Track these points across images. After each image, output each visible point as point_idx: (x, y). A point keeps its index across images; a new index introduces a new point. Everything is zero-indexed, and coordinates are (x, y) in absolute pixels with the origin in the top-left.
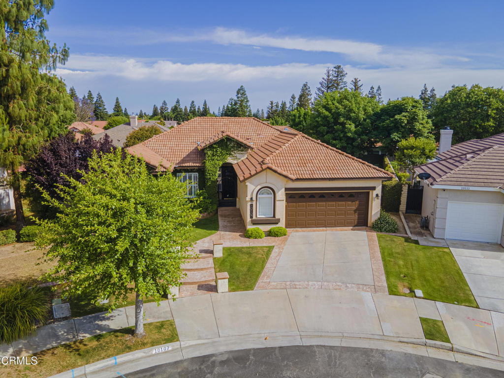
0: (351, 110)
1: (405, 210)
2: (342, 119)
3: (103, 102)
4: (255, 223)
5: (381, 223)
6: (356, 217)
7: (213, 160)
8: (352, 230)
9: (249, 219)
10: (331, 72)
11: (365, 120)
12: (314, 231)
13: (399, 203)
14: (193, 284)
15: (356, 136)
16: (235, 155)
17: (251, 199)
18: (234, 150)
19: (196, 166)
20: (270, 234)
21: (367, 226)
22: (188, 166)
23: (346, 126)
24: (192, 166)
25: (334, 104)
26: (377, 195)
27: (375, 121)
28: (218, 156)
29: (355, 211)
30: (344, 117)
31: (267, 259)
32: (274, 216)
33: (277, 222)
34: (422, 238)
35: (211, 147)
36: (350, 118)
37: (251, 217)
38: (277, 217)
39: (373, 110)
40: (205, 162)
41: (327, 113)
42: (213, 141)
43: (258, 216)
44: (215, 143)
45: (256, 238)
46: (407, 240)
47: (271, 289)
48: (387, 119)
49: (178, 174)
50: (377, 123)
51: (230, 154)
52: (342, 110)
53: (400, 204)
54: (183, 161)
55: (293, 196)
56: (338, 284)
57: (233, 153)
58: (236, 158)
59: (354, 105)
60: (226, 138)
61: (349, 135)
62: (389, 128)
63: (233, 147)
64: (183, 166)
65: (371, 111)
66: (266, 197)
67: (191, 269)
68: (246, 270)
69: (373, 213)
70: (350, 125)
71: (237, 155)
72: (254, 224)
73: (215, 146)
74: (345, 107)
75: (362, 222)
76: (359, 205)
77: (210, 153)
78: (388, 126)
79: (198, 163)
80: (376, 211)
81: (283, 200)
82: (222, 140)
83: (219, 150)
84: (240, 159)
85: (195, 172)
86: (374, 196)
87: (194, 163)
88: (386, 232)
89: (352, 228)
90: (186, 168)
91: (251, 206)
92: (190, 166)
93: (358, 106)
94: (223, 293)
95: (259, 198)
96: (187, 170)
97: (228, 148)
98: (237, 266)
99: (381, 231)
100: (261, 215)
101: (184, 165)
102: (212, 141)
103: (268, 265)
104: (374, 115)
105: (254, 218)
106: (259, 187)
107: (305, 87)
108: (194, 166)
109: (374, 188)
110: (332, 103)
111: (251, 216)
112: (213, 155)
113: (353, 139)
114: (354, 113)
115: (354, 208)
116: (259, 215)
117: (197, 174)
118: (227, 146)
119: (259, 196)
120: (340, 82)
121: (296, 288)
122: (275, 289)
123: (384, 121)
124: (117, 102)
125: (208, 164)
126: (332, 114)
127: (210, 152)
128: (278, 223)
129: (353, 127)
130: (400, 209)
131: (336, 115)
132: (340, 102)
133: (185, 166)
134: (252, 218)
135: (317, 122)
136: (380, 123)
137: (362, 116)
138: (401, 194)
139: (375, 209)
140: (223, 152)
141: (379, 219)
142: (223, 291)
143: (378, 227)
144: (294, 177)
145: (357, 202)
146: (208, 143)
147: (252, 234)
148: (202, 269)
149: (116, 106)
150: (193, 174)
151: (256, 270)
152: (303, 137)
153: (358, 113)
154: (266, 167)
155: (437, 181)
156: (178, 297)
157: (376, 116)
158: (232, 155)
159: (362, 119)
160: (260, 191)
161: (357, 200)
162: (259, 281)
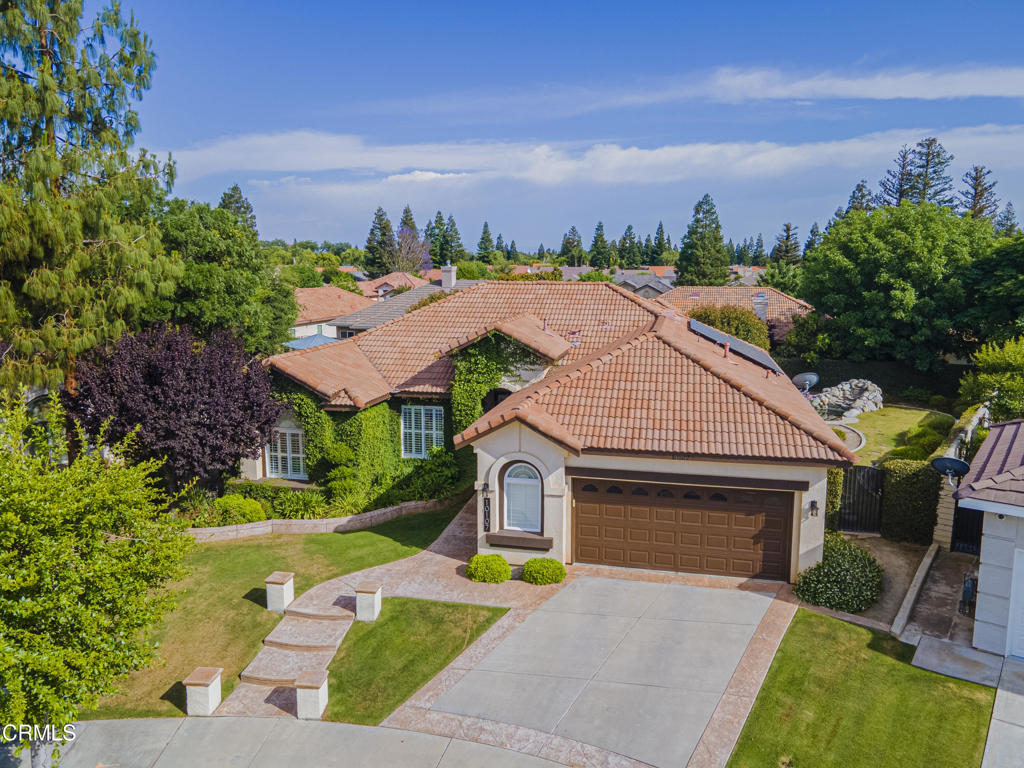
0: (909, 254)
1: (949, 540)
2: (884, 277)
4: (496, 542)
5: (819, 582)
6: (758, 552)
7: (469, 381)
8: (741, 587)
9: (481, 534)
11: (946, 278)
12: (640, 578)
13: (933, 520)
14: (266, 684)
15: (920, 319)
16: (518, 373)
17: (486, 486)
18: (516, 362)
19: (436, 393)
20: (522, 575)
21: (787, 578)
22: (418, 393)
23: (893, 293)
24: (427, 393)
25: (866, 240)
26: (813, 505)
27: (977, 282)
28: (480, 373)
29: (756, 539)
30: (889, 271)
31: (470, 642)
32: (541, 533)
33: (545, 546)
34: (936, 642)
35: (464, 352)
36: (905, 275)
37: (487, 529)
38: (547, 535)
39: (972, 255)
40: (452, 385)
41: (846, 262)
42: (466, 341)
43: (506, 527)
44: (473, 346)
45: (484, 581)
46: (881, 642)
47: (418, 731)
48: (1012, 277)
49: (403, 407)
50: (982, 286)
51: (506, 370)
52: (885, 253)
53: (935, 523)
54: (415, 381)
55: (588, 486)
56: (590, 749)
57: (512, 368)
58: (519, 379)
59: (919, 242)
60: (494, 335)
61: (900, 315)
62: (1012, 300)
63: (513, 354)
64: (409, 392)
65: (967, 256)
66: (526, 486)
68: (399, 665)
69: (801, 552)
70: (903, 290)
71: (522, 372)
72: (492, 545)
73: (471, 351)
74: (895, 246)
75: (773, 568)
76: (768, 523)
77: (462, 365)
78: (1009, 296)
79: (437, 386)
80: (811, 547)
81: (561, 496)
82: (485, 340)
83: (483, 360)
84: (527, 382)
85: (435, 404)
86: (806, 505)
87: (433, 386)
88: (831, 607)
89: (743, 580)
90: (415, 396)
91: (487, 502)
92: (422, 393)
93: (930, 244)
94: (307, 719)
95: (509, 485)
96: (417, 400)
97: (502, 357)
98: (387, 653)
99: (816, 604)
100: (514, 525)
101: (412, 390)
102: (463, 341)
103: (460, 661)
104: (975, 265)
105: (495, 529)
106: (503, 461)
107: (860, 190)
108: (432, 393)
109: (804, 486)
110: (863, 237)
111: (485, 527)
112: (470, 371)
113: (913, 327)
114: (919, 260)
115: (753, 530)
116: (509, 525)
117: (442, 408)
118: (499, 353)
119: (507, 480)
121: (476, 741)
122: (428, 732)
123: (1000, 281)
124: (486, 231)
125: (459, 392)
126: (857, 264)
127: (463, 363)
128: (547, 550)
129: (910, 297)
130: (935, 537)
131: (870, 269)
132: (881, 235)
133: (414, 393)
134: (489, 530)
135: (821, 282)
136: (989, 288)
137: (939, 268)
138: (937, 496)
139: (809, 540)
140: (493, 365)
141: (819, 568)
142: (309, 716)
143: (808, 591)
144: (579, 444)
145: (762, 518)
146: (455, 344)
147: (476, 569)
148: (309, 648)
149: (483, 239)
150: (434, 409)
151: (423, 669)
152: (659, 338)
153: (930, 260)
154: (513, 416)
155: (973, 489)
156: (210, 713)
157: (982, 269)
158: (509, 371)
159: (940, 276)
160: (510, 469)
161: (760, 512)
162: (408, 703)
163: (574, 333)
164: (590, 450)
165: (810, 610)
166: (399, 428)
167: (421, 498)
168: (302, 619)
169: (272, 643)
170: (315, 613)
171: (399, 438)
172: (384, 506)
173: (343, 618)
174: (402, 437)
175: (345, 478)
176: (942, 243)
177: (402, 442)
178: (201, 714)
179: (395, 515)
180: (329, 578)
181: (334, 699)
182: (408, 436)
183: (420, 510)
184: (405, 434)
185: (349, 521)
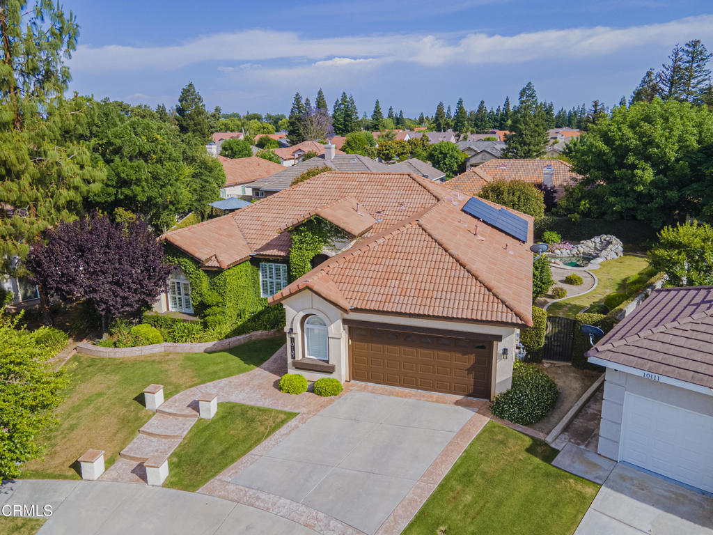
0: (651, 143)
2: (631, 159)
3: (355, 109)
4: (299, 366)
5: (506, 403)
6: (471, 379)
7: (301, 249)
8: (457, 403)
9: (290, 360)
10: (681, 54)
11: (677, 160)
12: (391, 394)
14: (133, 461)
15: (654, 191)
16: (333, 244)
17: (291, 330)
18: (332, 236)
19: (280, 256)
21: (488, 399)
22: (269, 255)
23: (636, 171)
24: (274, 256)
25: (620, 131)
26: (505, 351)
27: (700, 163)
28: (308, 243)
29: (469, 371)
30: (635, 155)
31: (267, 436)
32: (328, 362)
33: (330, 370)
34: (575, 449)
35: (296, 229)
36: (648, 158)
37: (293, 357)
38: (331, 363)
39: (699, 142)
40: (290, 251)
41: (605, 148)
42: (297, 222)
43: (306, 356)
44: (304, 225)
45: (288, 393)
46: (536, 447)
47: (219, 497)
49: (261, 264)
50: (703, 167)
51: (325, 242)
52: (634, 142)
54: (268, 247)
56: (320, 515)
57: (329, 241)
58: (334, 248)
59: (659, 132)
60: (316, 218)
61: (640, 188)
63: (329, 231)
64: (263, 255)
65: (695, 144)
66: (318, 329)
67: (152, 434)
68: (219, 451)
69: (497, 382)
70: (644, 170)
71: (337, 244)
72: (297, 368)
73: (301, 229)
74: (642, 135)
75: (479, 389)
76: (477, 361)
77: (296, 238)
79: (282, 251)
80: (504, 378)
81: (339, 338)
82: (310, 221)
83: (309, 235)
84: (340, 250)
85: (280, 263)
86: (500, 351)
87: (279, 251)
88: (512, 421)
89: (459, 397)
90: (267, 257)
91: (293, 340)
92: (272, 256)
93: (667, 134)
94: (153, 486)
95: (308, 329)
96: (268, 259)
97: (322, 233)
98: (214, 442)
99: (503, 418)
100: (312, 355)
101: (264, 253)
102: (295, 222)
103: (257, 450)
104: (699, 151)
105: (299, 357)
106: (302, 314)
108: (277, 256)
109: (499, 338)
110: (619, 128)
112: (301, 242)
113: (651, 197)
114: (658, 147)
115: (468, 365)
116: (309, 355)
117: (285, 265)
118: (320, 230)
119: (306, 326)
120: (696, 71)
121: (252, 506)
122: (224, 498)
125: (294, 255)
126: (613, 149)
127: (297, 236)
128: (331, 373)
129: (649, 174)
131: (622, 152)
132: (632, 126)
133: (266, 255)
134: (294, 358)
135: (586, 162)
136: (707, 169)
137: (672, 155)
139: (503, 373)
140: (317, 238)
142: (155, 484)
143: (498, 409)
145: (473, 357)
146: (290, 224)
148: (166, 437)
149: (375, 112)
150: (281, 266)
151: (233, 453)
152: (420, 226)
153: (666, 146)
154: (305, 286)
155: (598, 351)
156: (95, 479)
157: (706, 153)
158: (329, 243)
159: (673, 159)
160: (307, 320)
161: (472, 354)
162: (217, 477)
163: (379, 212)
164: (356, 310)
165: (498, 422)
166: (258, 278)
167: (265, 329)
168: (166, 416)
169: (144, 432)
170: (175, 412)
171: (259, 284)
173: (191, 416)
174: (261, 284)
175: (216, 314)
177: (261, 287)
178: (91, 479)
179: (247, 340)
180: (190, 387)
181: (173, 472)
182: (265, 283)
183: (264, 337)
184: (263, 281)
185: (214, 345)
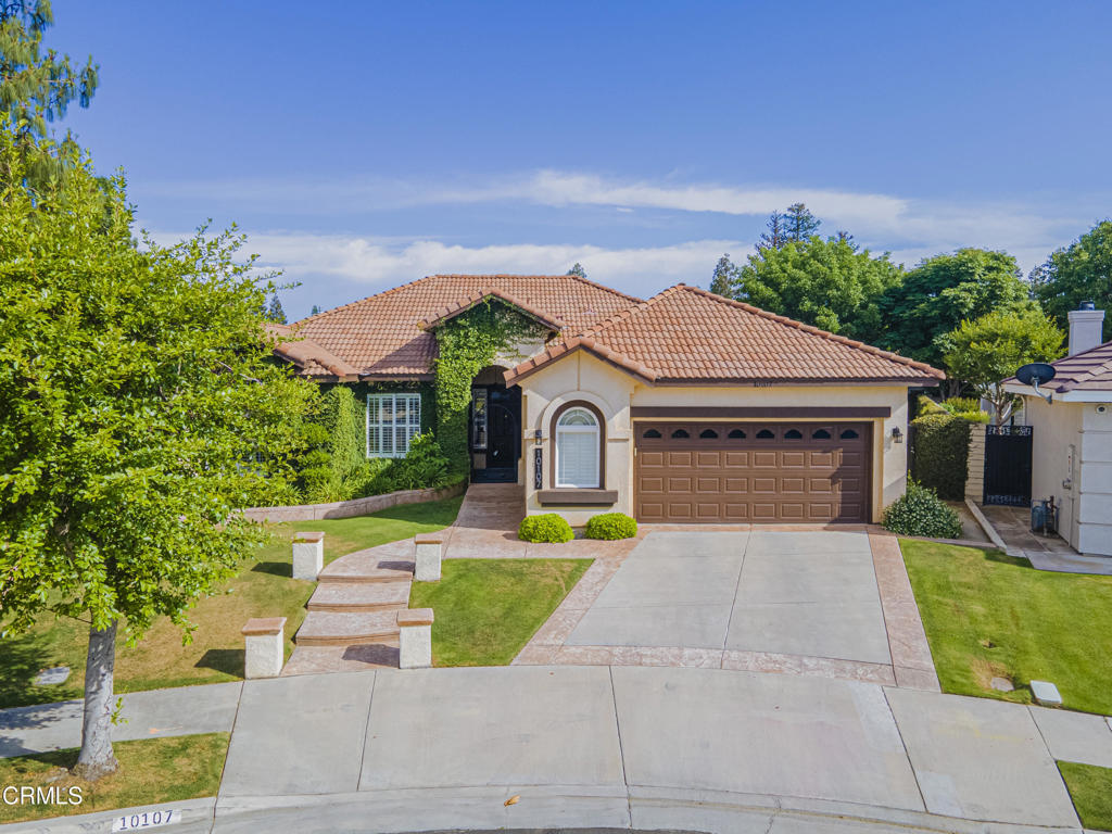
0: (828, 283)
1: (981, 493)
2: (807, 305)
4: (548, 502)
6: (837, 494)
7: (458, 358)
9: (531, 492)
10: (781, 221)
11: (864, 306)
12: (716, 530)
13: (963, 475)
14: (333, 644)
16: (515, 347)
17: (538, 434)
18: (513, 334)
19: (415, 375)
20: (588, 532)
21: (870, 521)
22: (393, 375)
24: (404, 375)
25: (785, 271)
26: (896, 432)
27: (891, 308)
28: (470, 348)
29: (834, 478)
30: (811, 300)
31: (569, 589)
32: (602, 486)
33: (609, 500)
34: (1040, 554)
35: (452, 323)
36: (827, 303)
37: (538, 486)
38: (609, 487)
39: (884, 283)
40: (437, 364)
42: (457, 307)
43: (557, 485)
44: (462, 316)
45: (547, 541)
46: (994, 555)
47: (563, 664)
48: (922, 301)
49: (369, 396)
50: (896, 311)
51: (501, 344)
52: (806, 282)
53: (966, 477)
54: (384, 363)
55: (653, 432)
57: (508, 342)
58: (517, 355)
59: (836, 271)
60: (490, 301)
62: (927, 322)
63: (508, 326)
64: (381, 375)
65: (880, 284)
66: (580, 434)
67: (341, 606)
68: (499, 613)
69: (886, 484)
70: (827, 316)
71: (521, 347)
72: (545, 505)
73: (462, 322)
74: (814, 276)
75: (856, 510)
76: (845, 461)
77: (449, 340)
78: (924, 317)
79: (419, 367)
80: (895, 479)
81: (628, 440)
82: (480, 307)
83: (473, 332)
84: (526, 357)
85: (412, 391)
86: (888, 433)
87: (409, 368)
88: (928, 535)
89: (825, 525)
90: (388, 379)
91: (538, 453)
92: (398, 375)
93: (846, 273)
94: (412, 668)
95: (561, 434)
96: (391, 387)
97: (495, 328)
98: (475, 604)
99: (912, 533)
100: (566, 483)
101: (384, 371)
102: (454, 308)
103: (569, 604)
104: (887, 293)
105: (546, 487)
106: (559, 402)
107: (725, 264)
108: (410, 375)
109: (885, 412)
110: (782, 268)
111: (537, 484)
112: (458, 347)
115: (831, 469)
116: (561, 482)
117: (418, 396)
118: (493, 324)
119: (559, 429)
121: (640, 664)
122: (574, 663)
123: (913, 305)
125: (445, 370)
126: (780, 294)
127: (451, 337)
128: (610, 505)
129: (833, 321)
130: (967, 492)
131: (792, 298)
132: (799, 265)
133: (387, 375)
134: (541, 488)
136: (903, 312)
137: (857, 294)
138: (967, 448)
139: (891, 473)
140: (486, 338)
141: (906, 500)
142: (415, 665)
143: (901, 521)
144: (654, 374)
145: (839, 454)
146: (443, 312)
147: (535, 528)
148: (372, 607)
150: (408, 397)
151: (529, 614)
152: (688, 290)
153: (848, 288)
154: (577, 343)
155: (1077, 382)
156: (277, 673)
157: (893, 297)
158: (506, 345)
159: (858, 304)
160: (568, 410)
161: (838, 448)
162: (531, 642)
164: (663, 381)
165: (908, 539)
166: (364, 422)
167: (416, 487)
168: (345, 585)
169: (319, 607)
170: (360, 574)
171: (364, 434)
172: (376, 493)
173: (397, 579)
174: (367, 433)
175: (321, 464)
176: (856, 273)
177: (367, 438)
178: (266, 675)
179: (390, 504)
180: (352, 551)
181: (437, 649)
182: (374, 433)
183: (417, 501)
184: (371, 430)
185: (342, 506)
